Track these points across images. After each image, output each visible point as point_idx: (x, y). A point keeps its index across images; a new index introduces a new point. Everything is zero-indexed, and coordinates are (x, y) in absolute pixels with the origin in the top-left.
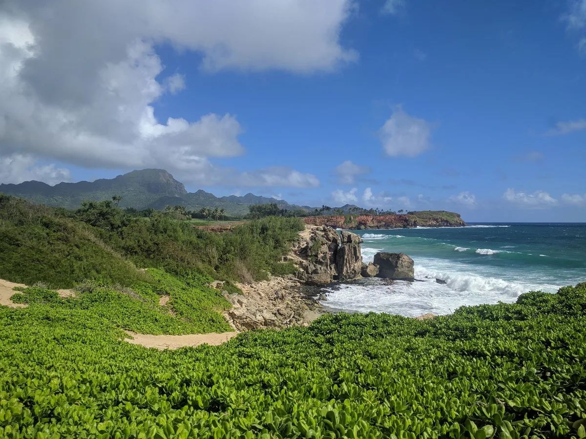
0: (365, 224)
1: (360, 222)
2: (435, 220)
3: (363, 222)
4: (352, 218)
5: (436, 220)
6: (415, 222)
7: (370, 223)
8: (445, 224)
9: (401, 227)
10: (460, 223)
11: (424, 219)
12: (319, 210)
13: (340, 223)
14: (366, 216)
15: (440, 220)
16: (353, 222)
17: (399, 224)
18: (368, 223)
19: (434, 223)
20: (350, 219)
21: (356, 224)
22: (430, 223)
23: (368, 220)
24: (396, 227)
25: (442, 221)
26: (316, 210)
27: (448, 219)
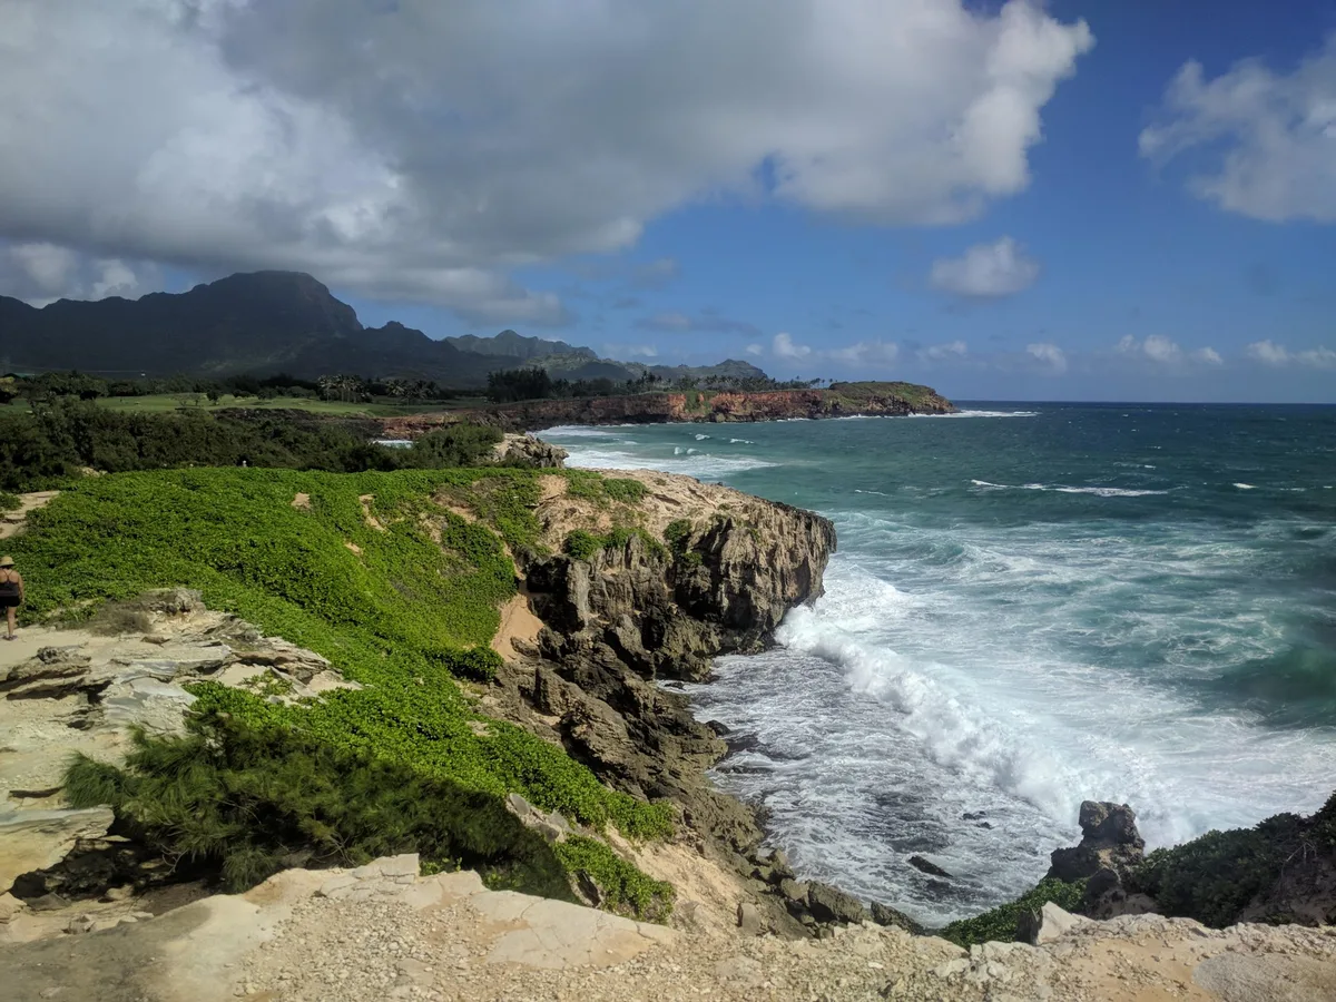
0: (726, 411)
1: (717, 407)
2: (879, 401)
3: (724, 407)
4: (702, 398)
5: (882, 401)
6: (834, 406)
7: (737, 410)
8: (902, 410)
9: (803, 416)
10: (935, 408)
11: (856, 398)
12: (634, 381)
13: (677, 409)
14: (731, 393)
15: (890, 401)
16: (703, 407)
17: (801, 411)
18: (733, 408)
19: (878, 407)
20: (698, 401)
21: (710, 410)
22: (869, 408)
23: (733, 403)
24: (792, 417)
25: (895, 402)
26: (630, 382)
27: (909, 398)
